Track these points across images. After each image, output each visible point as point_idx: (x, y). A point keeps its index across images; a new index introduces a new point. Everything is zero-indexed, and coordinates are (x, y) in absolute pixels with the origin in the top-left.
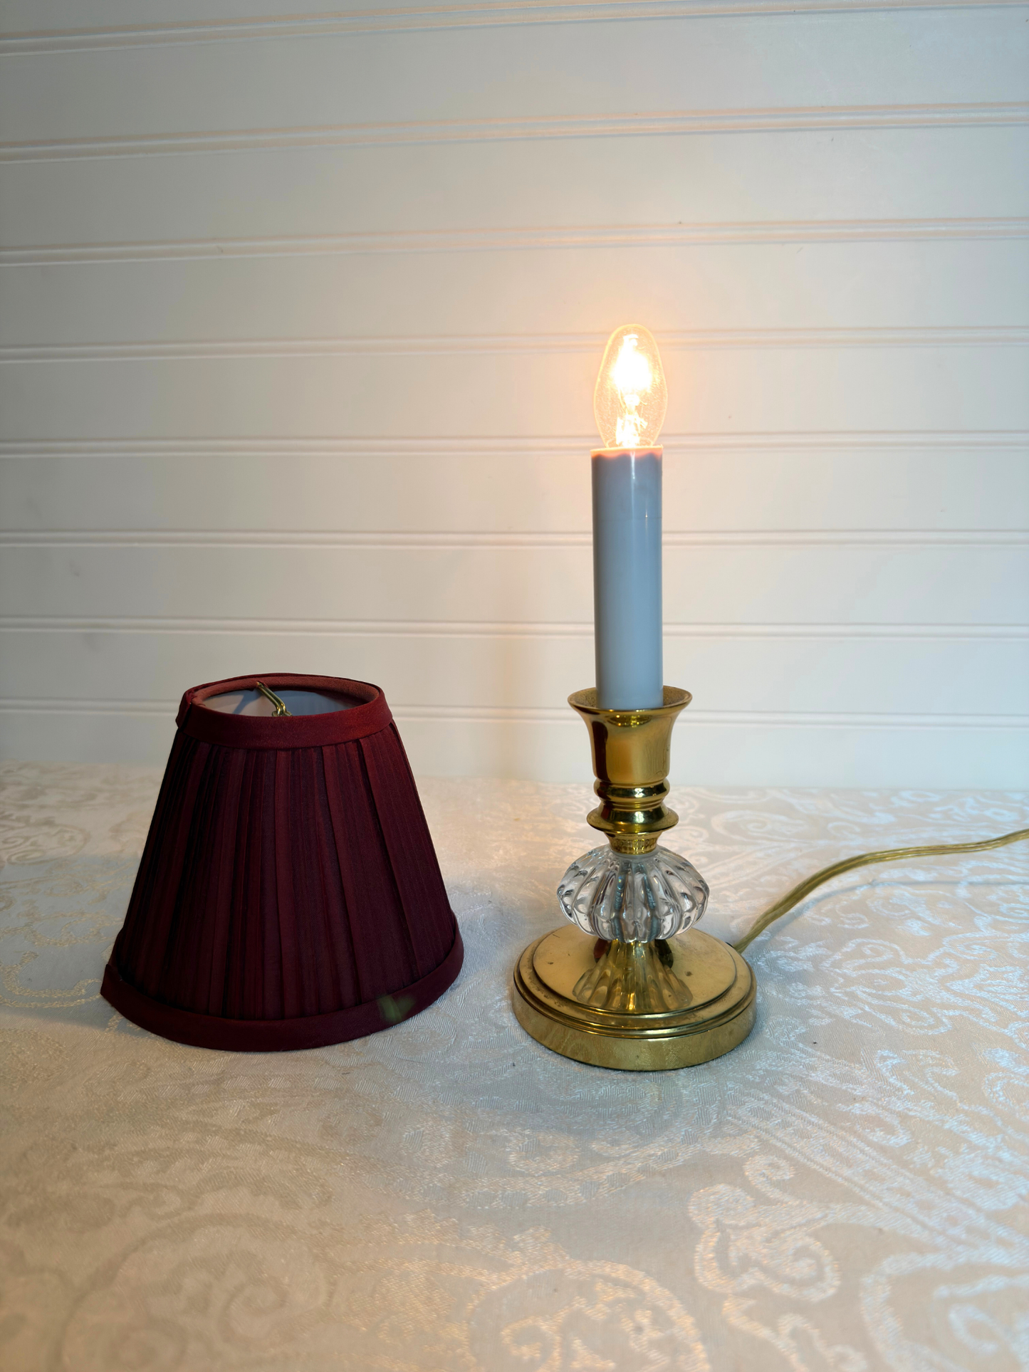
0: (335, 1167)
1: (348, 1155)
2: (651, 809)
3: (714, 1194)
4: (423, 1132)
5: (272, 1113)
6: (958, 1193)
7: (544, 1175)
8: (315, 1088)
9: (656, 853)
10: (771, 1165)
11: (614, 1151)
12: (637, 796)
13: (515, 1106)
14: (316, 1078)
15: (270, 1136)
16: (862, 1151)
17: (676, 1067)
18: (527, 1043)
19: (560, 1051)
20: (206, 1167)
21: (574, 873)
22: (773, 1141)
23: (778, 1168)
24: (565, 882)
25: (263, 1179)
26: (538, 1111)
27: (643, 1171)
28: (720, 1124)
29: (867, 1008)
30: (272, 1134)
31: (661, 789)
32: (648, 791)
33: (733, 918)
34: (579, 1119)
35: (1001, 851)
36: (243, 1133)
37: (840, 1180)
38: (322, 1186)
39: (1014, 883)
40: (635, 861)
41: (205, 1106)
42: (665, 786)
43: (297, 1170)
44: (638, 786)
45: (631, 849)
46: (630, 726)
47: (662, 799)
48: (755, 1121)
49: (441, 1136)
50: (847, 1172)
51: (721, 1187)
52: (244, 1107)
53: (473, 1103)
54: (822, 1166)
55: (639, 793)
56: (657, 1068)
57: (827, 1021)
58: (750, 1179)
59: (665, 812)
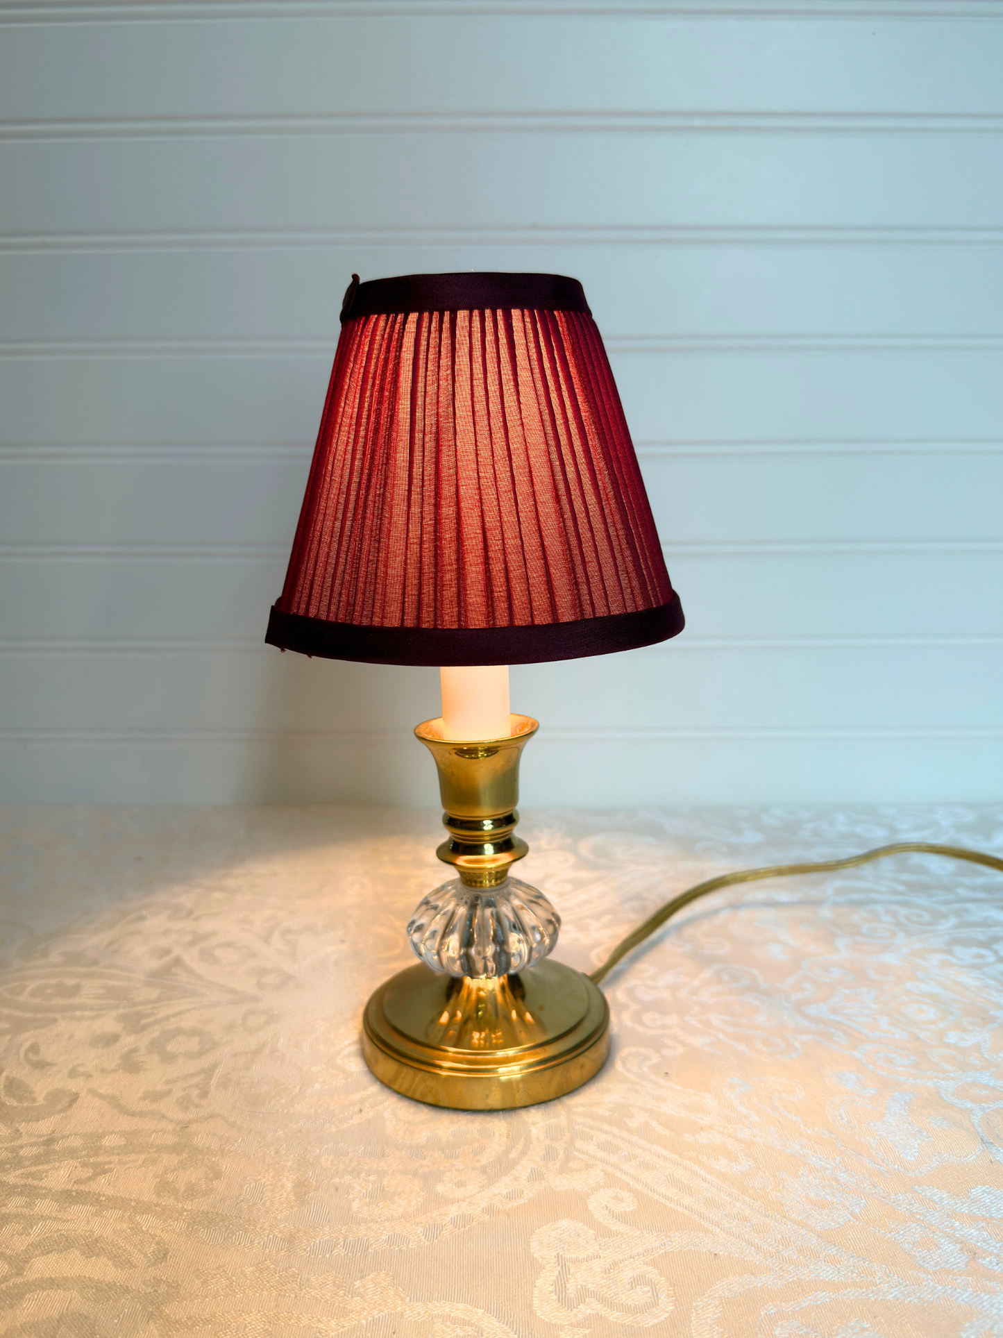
0: (172, 1223)
1: (185, 1210)
2: (500, 841)
3: (557, 1229)
4: (265, 1183)
5: (105, 1172)
6: (794, 1216)
7: (387, 1220)
8: (151, 1145)
9: (507, 886)
10: (616, 1198)
11: (459, 1193)
12: (485, 828)
13: (360, 1152)
14: (153, 1133)
15: (104, 1196)
16: (705, 1180)
17: (527, 1104)
18: (374, 1089)
19: (410, 1094)
20: (35, 1231)
21: (424, 908)
22: (619, 1174)
23: (622, 1200)
24: (415, 917)
25: (96, 1239)
26: (383, 1156)
27: (489, 1210)
28: (568, 1158)
29: (721, 1036)
30: (106, 1194)
31: (510, 820)
32: (498, 823)
33: (593, 947)
34: (425, 1162)
35: (867, 869)
36: (74, 1194)
37: (680, 1209)
38: (157, 1243)
39: (876, 902)
40: (485, 894)
41: (34, 1169)
42: (515, 816)
43: (132, 1229)
44: (487, 817)
45: (481, 882)
46: (478, 758)
47: (512, 830)
48: (601, 1154)
49: (283, 1186)
50: (687, 1201)
51: (564, 1223)
52: (76, 1167)
53: (318, 1151)
54: (664, 1196)
55: (488, 825)
56: (508, 1105)
57: (680, 1050)
58: (592, 1212)
59: (515, 842)
